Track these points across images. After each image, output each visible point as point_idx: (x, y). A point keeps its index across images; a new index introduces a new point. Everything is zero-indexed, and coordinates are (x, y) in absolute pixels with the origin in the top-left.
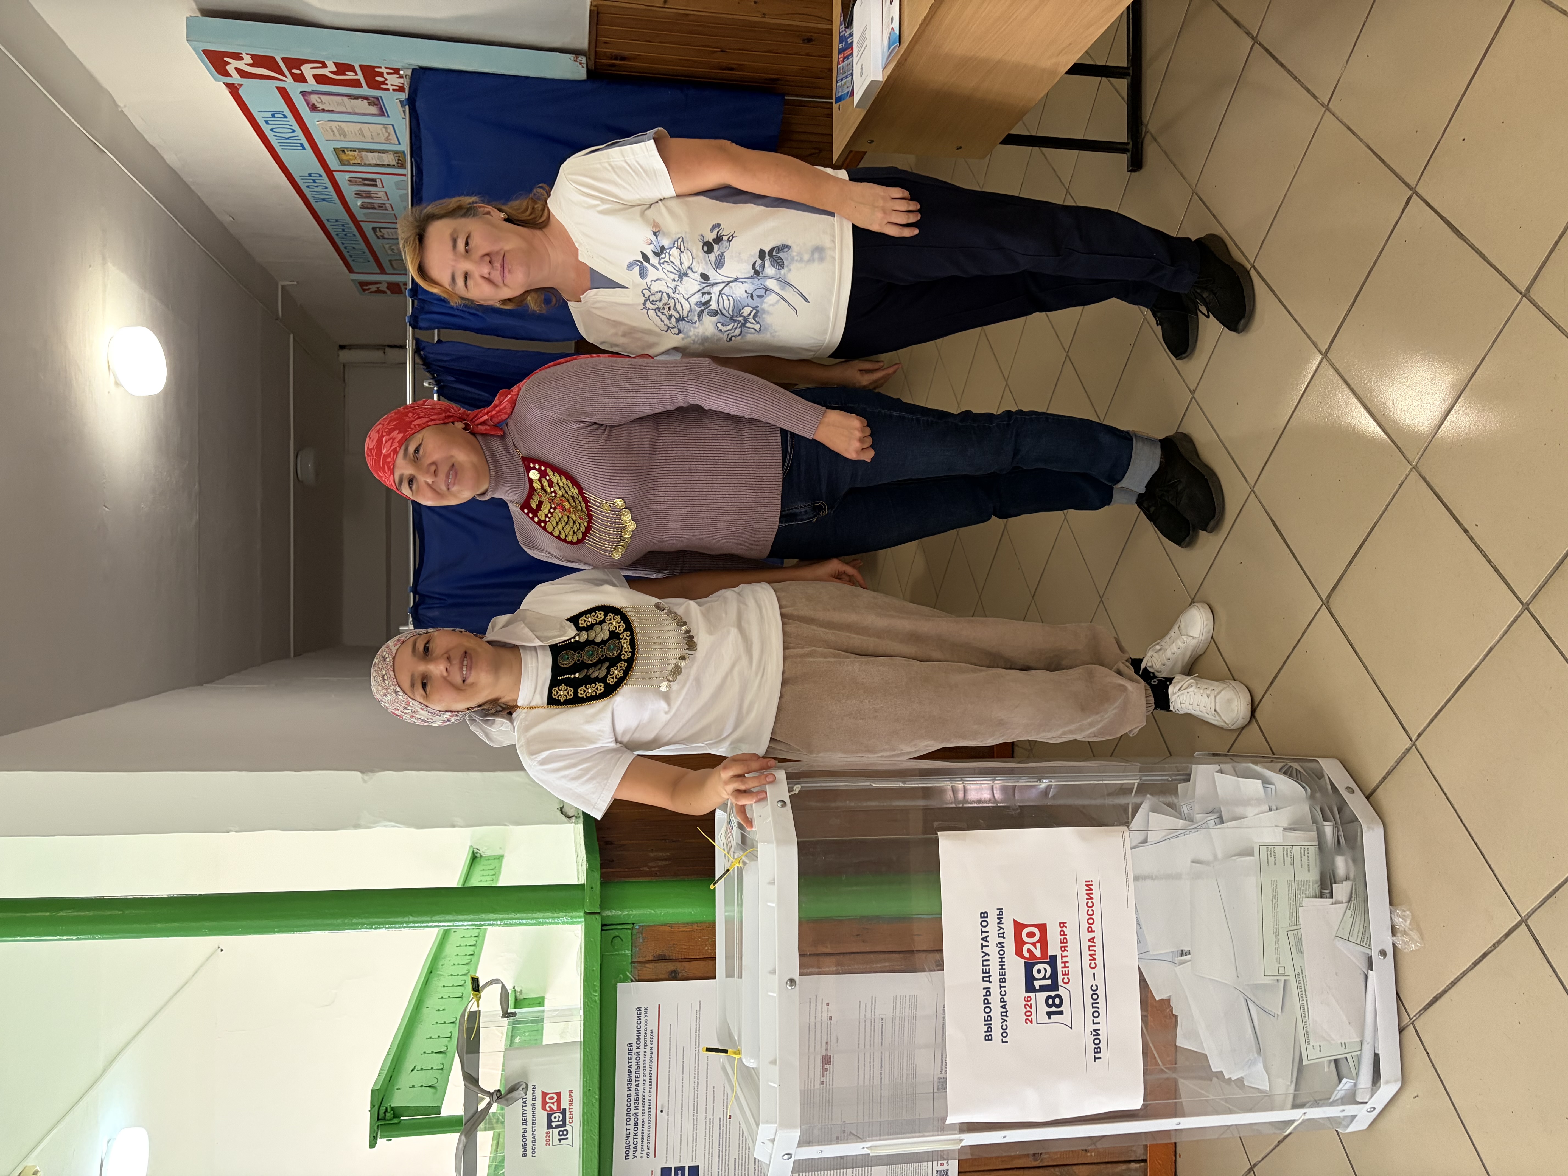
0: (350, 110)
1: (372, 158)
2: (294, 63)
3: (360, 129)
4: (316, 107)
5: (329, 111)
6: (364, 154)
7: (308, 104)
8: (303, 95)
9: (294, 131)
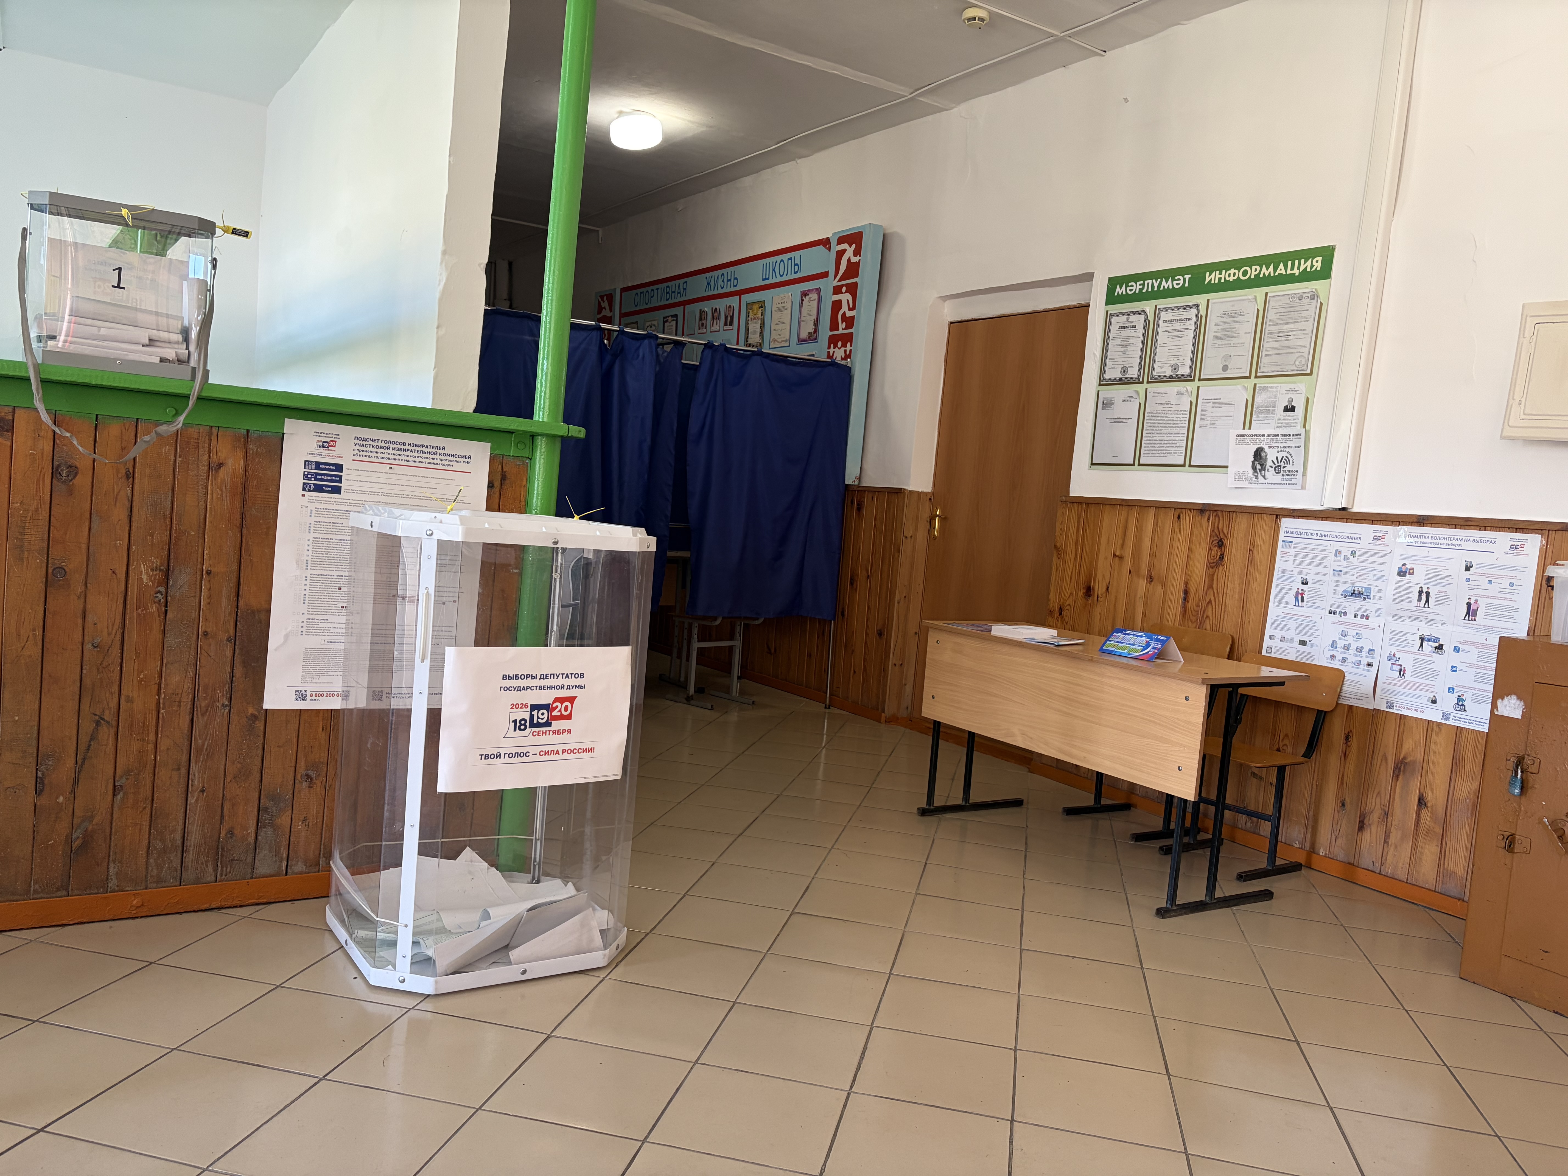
0: (803, 318)
1: (755, 327)
2: (853, 290)
3: (784, 323)
4: (805, 296)
5: (802, 304)
6: (759, 321)
7: (808, 290)
8: (817, 289)
9: (781, 276)
